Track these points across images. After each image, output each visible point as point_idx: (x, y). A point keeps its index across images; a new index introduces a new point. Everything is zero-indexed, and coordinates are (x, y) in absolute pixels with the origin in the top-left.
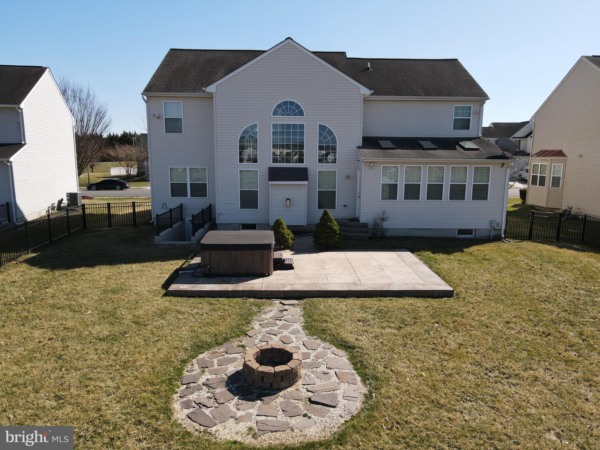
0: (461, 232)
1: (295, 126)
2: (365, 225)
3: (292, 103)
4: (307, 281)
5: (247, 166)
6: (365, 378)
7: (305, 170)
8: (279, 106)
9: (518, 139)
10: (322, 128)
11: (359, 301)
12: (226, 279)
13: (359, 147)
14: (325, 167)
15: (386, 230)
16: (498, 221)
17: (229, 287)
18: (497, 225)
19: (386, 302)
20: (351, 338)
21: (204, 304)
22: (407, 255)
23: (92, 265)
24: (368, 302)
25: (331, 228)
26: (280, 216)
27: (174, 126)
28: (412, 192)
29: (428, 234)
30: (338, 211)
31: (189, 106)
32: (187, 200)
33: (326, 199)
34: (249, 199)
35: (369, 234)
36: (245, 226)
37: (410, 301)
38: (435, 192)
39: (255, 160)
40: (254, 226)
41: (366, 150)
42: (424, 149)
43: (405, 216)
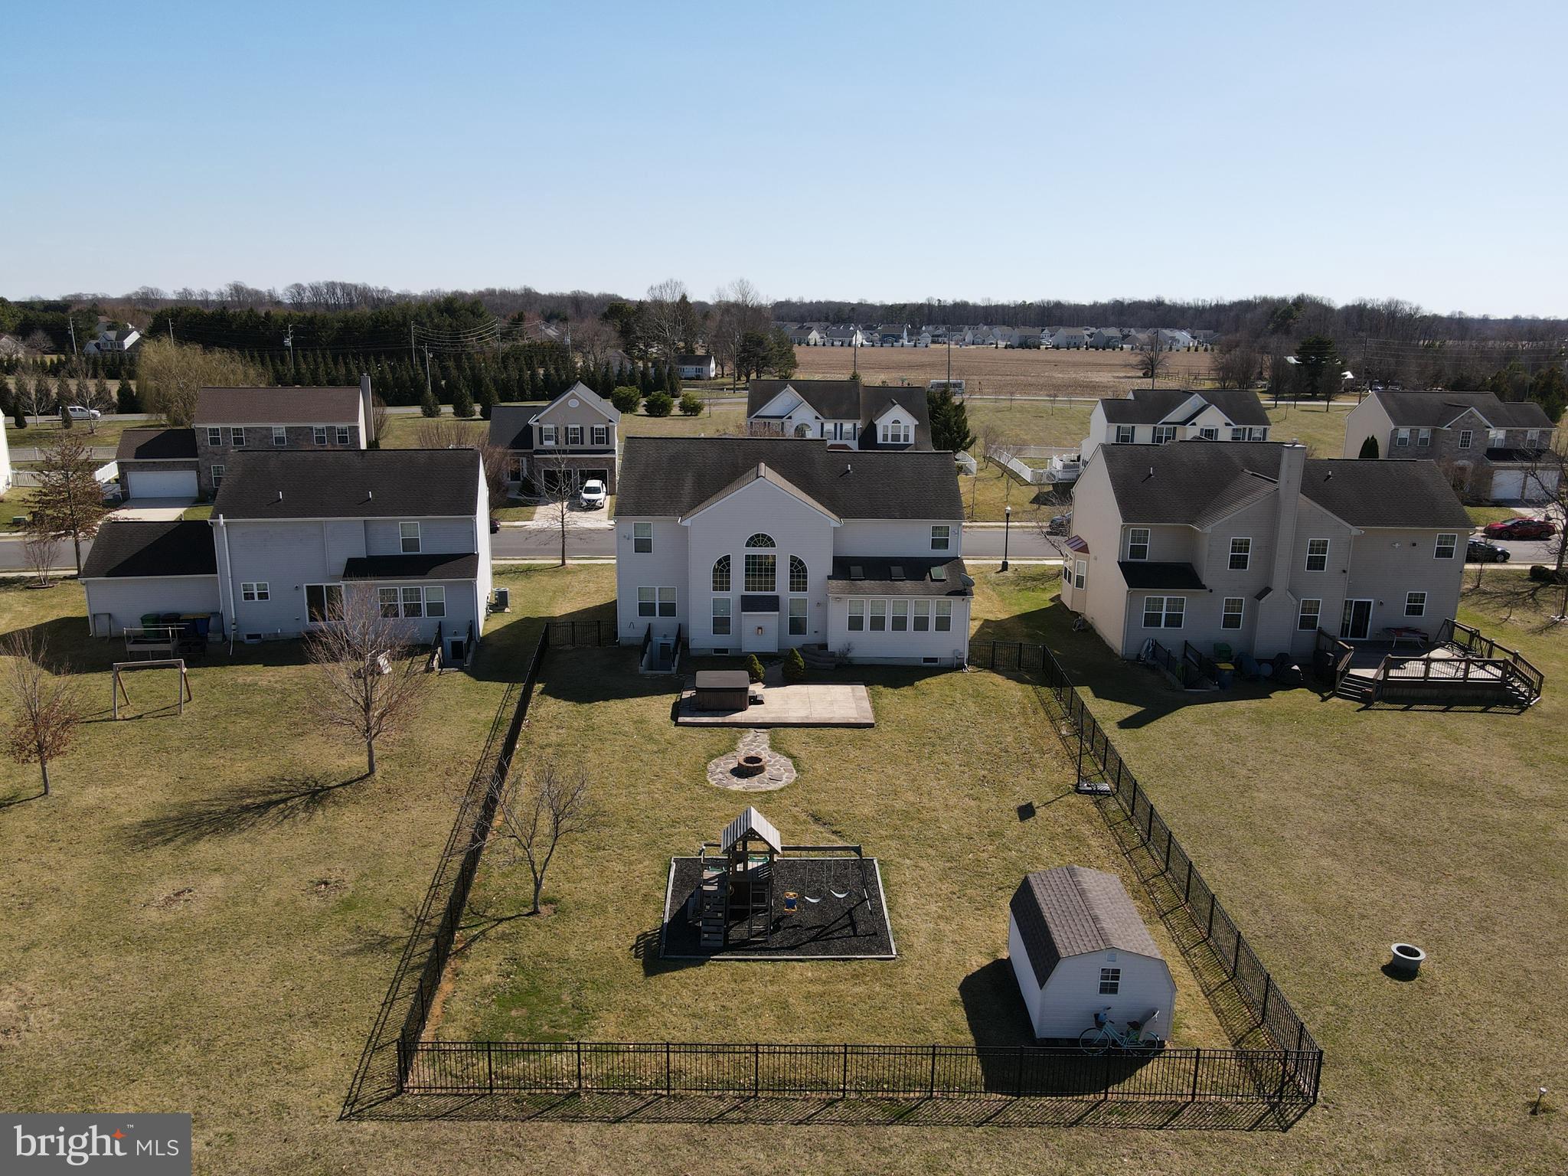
0: (926, 660)
1: (767, 557)
2: (833, 654)
3: (764, 536)
4: (773, 715)
5: (721, 595)
6: (798, 771)
7: (777, 598)
8: (752, 538)
9: (1172, 426)
10: (793, 559)
11: (807, 730)
12: (715, 712)
13: (829, 578)
14: (797, 595)
15: (852, 659)
16: (961, 651)
17: (719, 720)
18: (960, 654)
19: (825, 731)
20: (795, 753)
21: (704, 733)
22: (860, 689)
23: (606, 699)
24: (812, 731)
25: (797, 664)
26: (752, 643)
27: (643, 546)
28: (878, 623)
29: (895, 662)
30: (809, 637)
31: (658, 528)
32: (657, 620)
33: (797, 626)
34: (721, 625)
35: (833, 665)
36: (717, 651)
37: (842, 730)
38: (899, 624)
39: (728, 589)
40: (726, 651)
41: (834, 583)
42: (892, 580)
43: (870, 645)
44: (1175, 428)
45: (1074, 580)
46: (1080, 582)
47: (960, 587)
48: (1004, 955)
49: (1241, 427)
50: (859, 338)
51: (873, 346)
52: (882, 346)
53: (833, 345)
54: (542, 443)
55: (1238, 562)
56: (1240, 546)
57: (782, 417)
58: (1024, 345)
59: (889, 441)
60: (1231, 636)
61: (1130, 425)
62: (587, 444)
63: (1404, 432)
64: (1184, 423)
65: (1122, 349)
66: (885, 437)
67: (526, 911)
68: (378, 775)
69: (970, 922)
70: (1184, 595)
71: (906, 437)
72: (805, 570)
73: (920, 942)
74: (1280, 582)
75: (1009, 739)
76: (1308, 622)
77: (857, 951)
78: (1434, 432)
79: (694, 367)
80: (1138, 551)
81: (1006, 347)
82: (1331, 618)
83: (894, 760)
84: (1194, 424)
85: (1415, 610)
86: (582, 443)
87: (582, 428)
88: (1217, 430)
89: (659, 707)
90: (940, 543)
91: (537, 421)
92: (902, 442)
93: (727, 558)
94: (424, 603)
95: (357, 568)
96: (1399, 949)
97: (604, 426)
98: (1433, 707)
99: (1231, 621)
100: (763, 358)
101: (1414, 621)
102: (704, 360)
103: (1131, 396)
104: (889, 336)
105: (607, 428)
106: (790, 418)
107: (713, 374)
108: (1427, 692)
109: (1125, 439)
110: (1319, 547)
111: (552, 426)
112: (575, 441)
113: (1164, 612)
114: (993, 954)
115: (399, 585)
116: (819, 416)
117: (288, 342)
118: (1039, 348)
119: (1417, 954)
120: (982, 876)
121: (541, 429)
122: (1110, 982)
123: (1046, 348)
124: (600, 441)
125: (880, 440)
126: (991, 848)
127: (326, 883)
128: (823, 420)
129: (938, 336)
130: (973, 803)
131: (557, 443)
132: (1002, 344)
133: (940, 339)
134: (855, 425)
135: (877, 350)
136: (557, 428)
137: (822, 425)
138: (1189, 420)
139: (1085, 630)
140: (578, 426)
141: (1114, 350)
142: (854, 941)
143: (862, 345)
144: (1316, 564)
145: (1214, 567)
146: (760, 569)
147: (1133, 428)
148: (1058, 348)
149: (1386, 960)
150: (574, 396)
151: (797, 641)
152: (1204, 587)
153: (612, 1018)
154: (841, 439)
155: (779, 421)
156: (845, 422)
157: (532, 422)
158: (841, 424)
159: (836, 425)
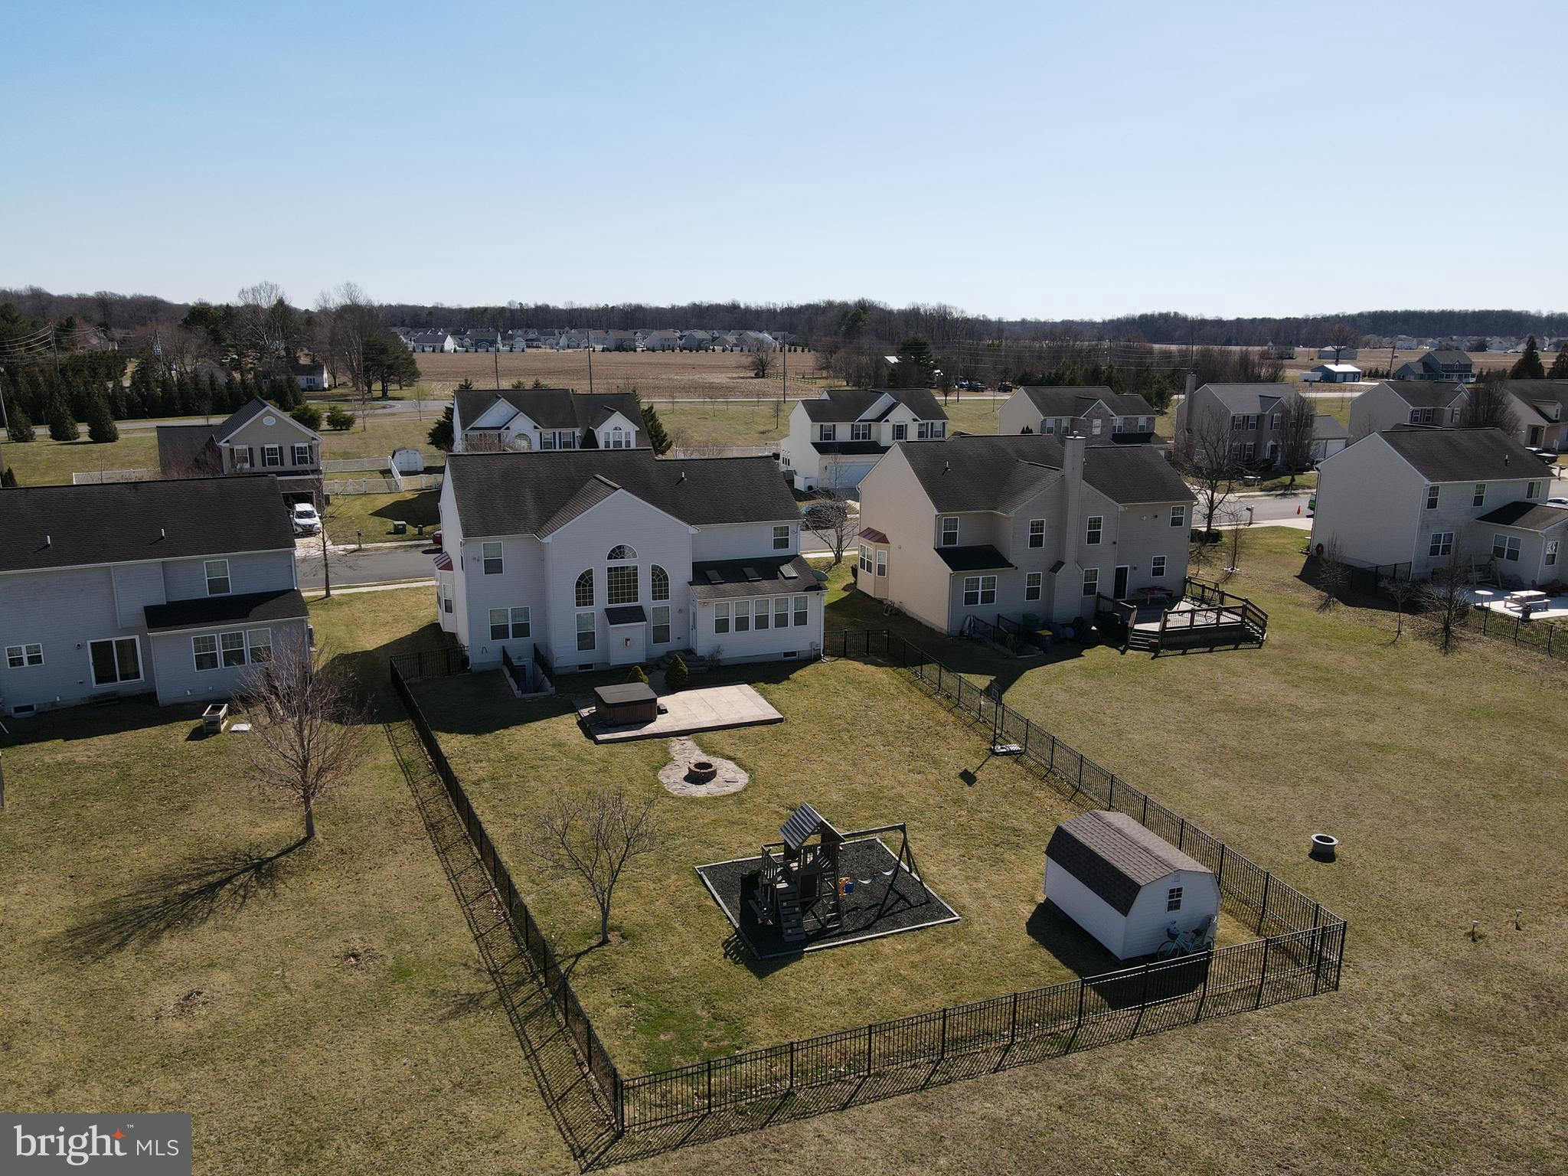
0: (786, 654)
1: (629, 568)
2: (702, 658)
3: (626, 547)
4: (685, 722)
5: (585, 610)
6: (746, 771)
7: (640, 608)
8: (613, 551)
9: (867, 423)
10: (654, 568)
11: (726, 732)
12: (627, 726)
13: (690, 584)
14: (660, 603)
15: (721, 660)
16: (818, 642)
17: (636, 733)
18: (817, 646)
19: (743, 731)
20: (732, 754)
22: (746, 688)
23: (506, 727)
24: (732, 731)
25: (682, 671)
26: (619, 656)
27: (493, 566)
28: (742, 624)
29: (758, 660)
30: (673, 644)
31: (510, 547)
32: (511, 642)
33: (661, 634)
34: (586, 640)
35: (707, 668)
36: (581, 667)
37: (757, 728)
38: (762, 622)
39: (591, 603)
40: (590, 666)
41: (698, 588)
42: (749, 581)
43: (738, 645)
44: (870, 425)
45: (875, 569)
46: (882, 570)
47: (814, 582)
48: (1041, 899)
49: (925, 421)
50: (450, 344)
51: (467, 351)
52: (476, 351)
53: (423, 351)
54: (234, 466)
55: (1036, 542)
56: (1037, 527)
57: (499, 428)
58: (620, 348)
59: (611, 448)
60: (1031, 606)
61: (831, 424)
62: (288, 465)
63: (1051, 422)
64: (879, 419)
65: (714, 350)
66: (607, 444)
67: (594, 942)
68: (319, 836)
69: (994, 878)
70: (994, 574)
71: (628, 443)
72: (666, 578)
73: (967, 901)
74: (1070, 557)
75: (907, 717)
76: (1089, 589)
77: (924, 919)
78: (1072, 420)
79: (305, 378)
80: (950, 538)
81: (603, 351)
82: (1105, 585)
83: (823, 749)
84: (887, 421)
85: (1158, 572)
86: (282, 464)
87: (281, 448)
88: (906, 425)
89: (565, 728)
90: (782, 543)
91: (227, 442)
92: (624, 447)
93: (590, 572)
94: (246, 649)
95: (160, 616)
96: (1317, 838)
97: (306, 445)
98: (1201, 650)
99: (1033, 594)
100: (390, 367)
101: (1158, 581)
102: (315, 369)
103: (825, 396)
104: (483, 340)
105: (311, 447)
106: (508, 428)
107: (326, 385)
108: (1193, 637)
109: (828, 437)
110: (1095, 523)
111: (246, 447)
112: (273, 462)
113: (980, 591)
114: (1032, 900)
115: (217, 632)
116: (537, 425)
118: (635, 351)
119: (1332, 841)
120: (974, 837)
121: (232, 450)
122: (1175, 899)
123: (643, 351)
124: (303, 460)
125: (602, 446)
126: (964, 813)
127: (354, 956)
128: (542, 429)
129: (532, 340)
130: (919, 777)
131: (252, 465)
132: (598, 348)
133: (535, 344)
134: (574, 432)
135: (471, 356)
136: (251, 450)
137: (540, 434)
138: (882, 417)
139: (896, 614)
140: (276, 446)
141: (706, 351)
142: (916, 911)
143: (455, 351)
144: (1094, 538)
145: (1017, 548)
146: (623, 582)
147: (834, 426)
148: (653, 350)
149: (1308, 850)
150: (269, 413)
151: (661, 649)
152: (1011, 565)
153: (760, 1020)
155: (496, 432)
156: (563, 431)
157: (222, 444)
158: (560, 433)
159: (554, 433)
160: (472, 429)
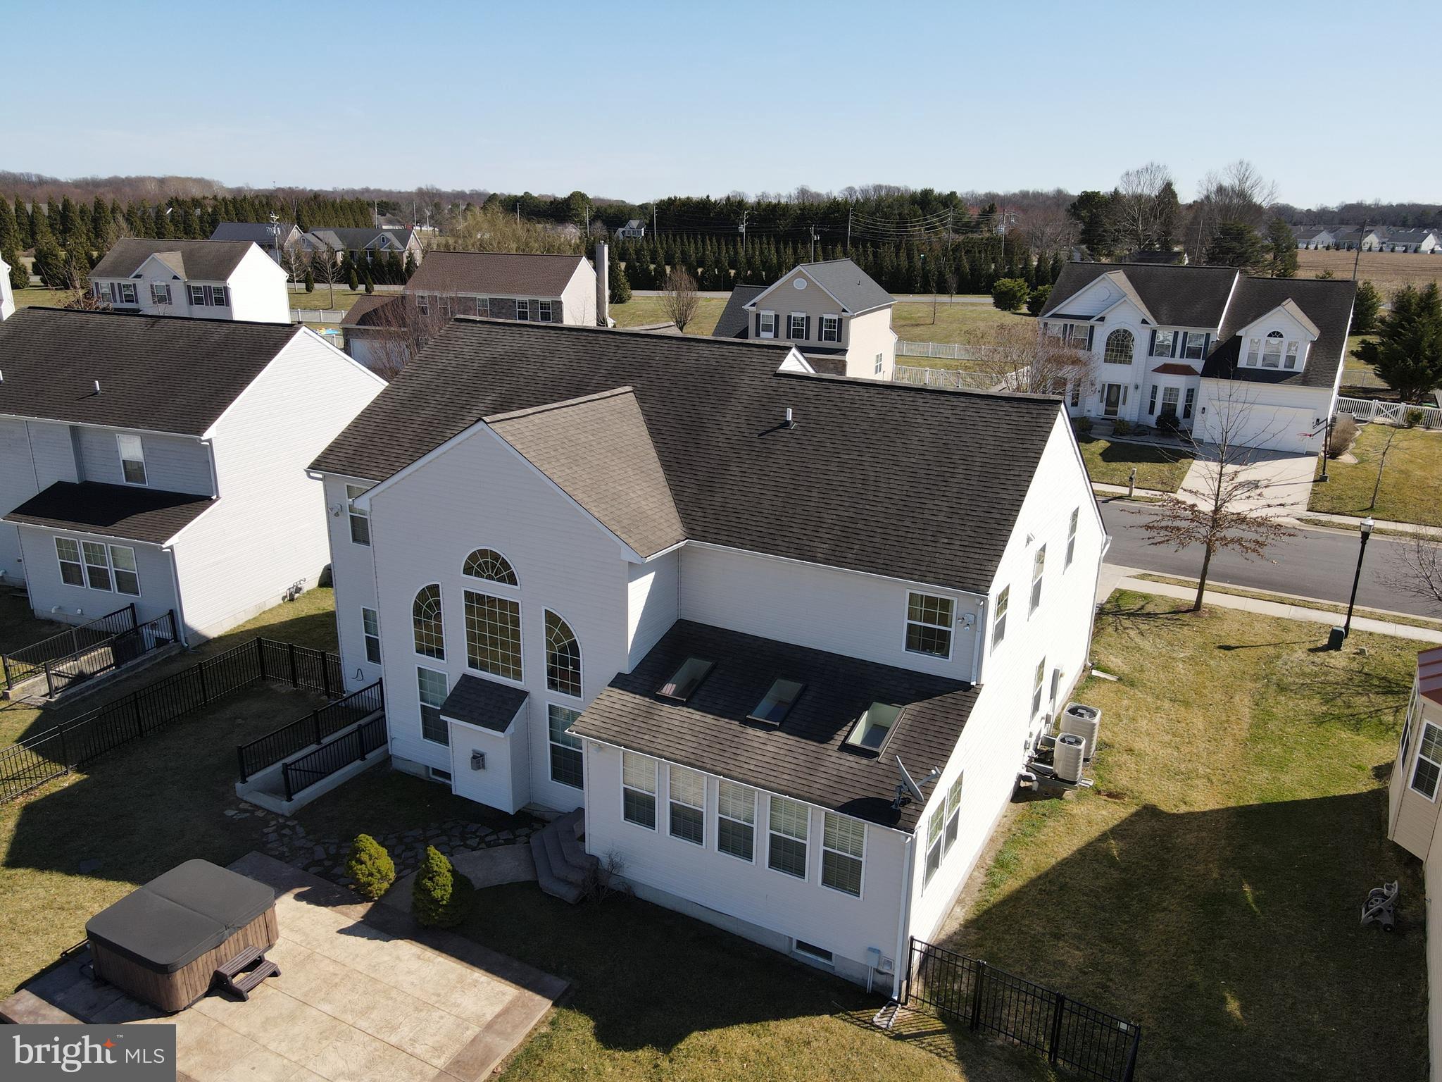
0: (801, 945)
1: (503, 603)
3: (496, 555)
5: (430, 663)
8: (474, 557)
10: (551, 618)
14: (563, 700)
27: (359, 531)
43: (669, 867)
54: (758, 334)
57: (1089, 318)
59: (1259, 366)
62: (813, 341)
66: (1252, 357)
71: (1291, 360)
72: (574, 648)
86: (807, 338)
87: (808, 318)
90: (927, 639)
91: (754, 305)
92: (1281, 368)
93: (434, 590)
94: (111, 569)
97: (836, 317)
105: (840, 320)
106: (1102, 319)
111: (772, 313)
112: (798, 334)
115: (78, 538)
116: (1150, 318)
117: (742, 229)
121: (758, 316)
124: (830, 337)
125: (1242, 362)
128: (1153, 324)
131: (776, 336)
134: (1208, 335)
136: (777, 317)
137: (1154, 333)
140: (804, 316)
146: (492, 628)
150: (800, 275)
154: (1182, 356)
155: (1087, 324)
156: (1192, 331)
157: (746, 307)
158: (1186, 334)
159: (1176, 334)
160: (1055, 316)
